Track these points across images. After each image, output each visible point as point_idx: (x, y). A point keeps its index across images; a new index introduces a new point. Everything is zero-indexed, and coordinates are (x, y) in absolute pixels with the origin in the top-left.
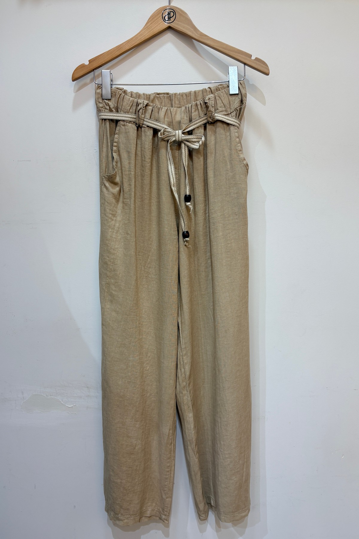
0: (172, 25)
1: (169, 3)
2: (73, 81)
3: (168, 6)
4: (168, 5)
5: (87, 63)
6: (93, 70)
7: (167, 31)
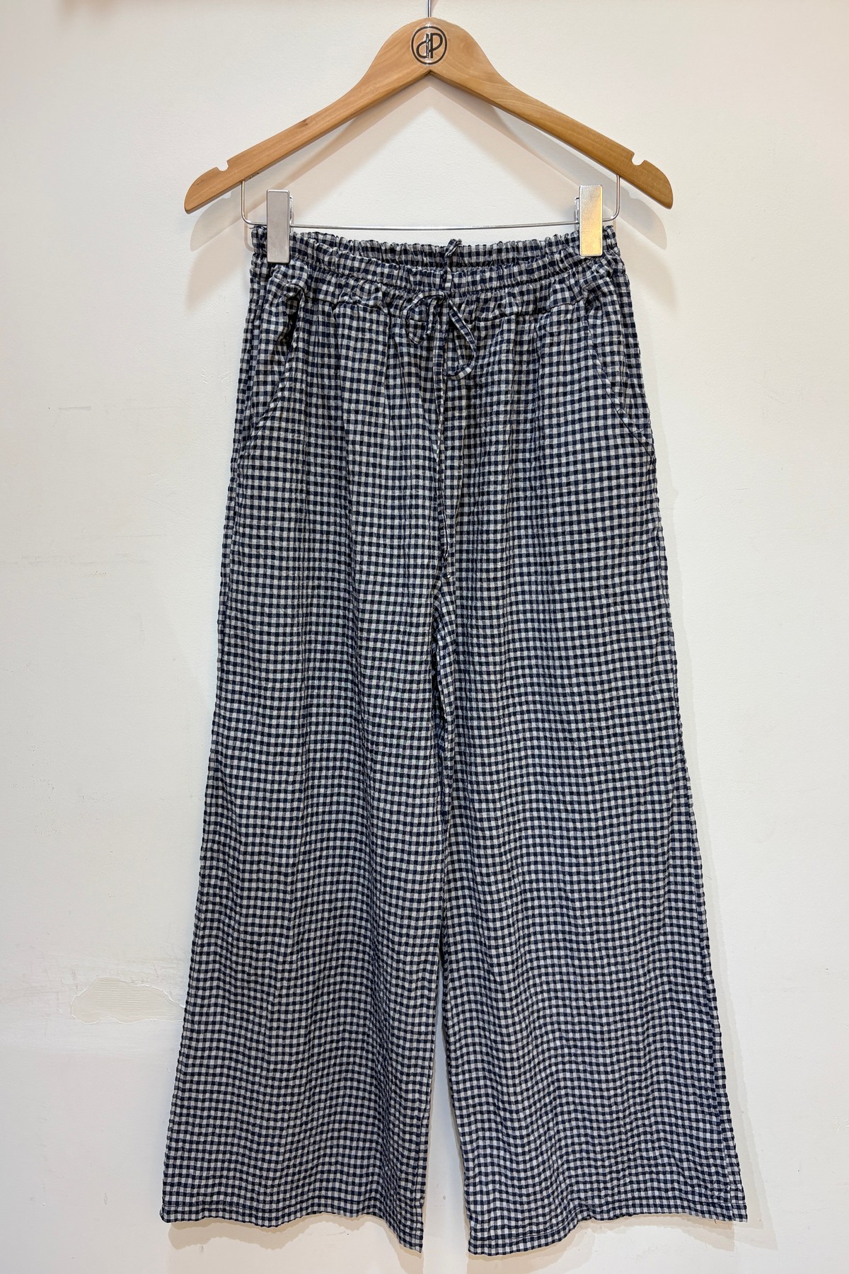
0: (435, 68)
1: (429, 12)
2: (188, 211)
3: (425, 20)
4: (425, 16)
5: (223, 167)
6: (241, 182)
7: (424, 82)
